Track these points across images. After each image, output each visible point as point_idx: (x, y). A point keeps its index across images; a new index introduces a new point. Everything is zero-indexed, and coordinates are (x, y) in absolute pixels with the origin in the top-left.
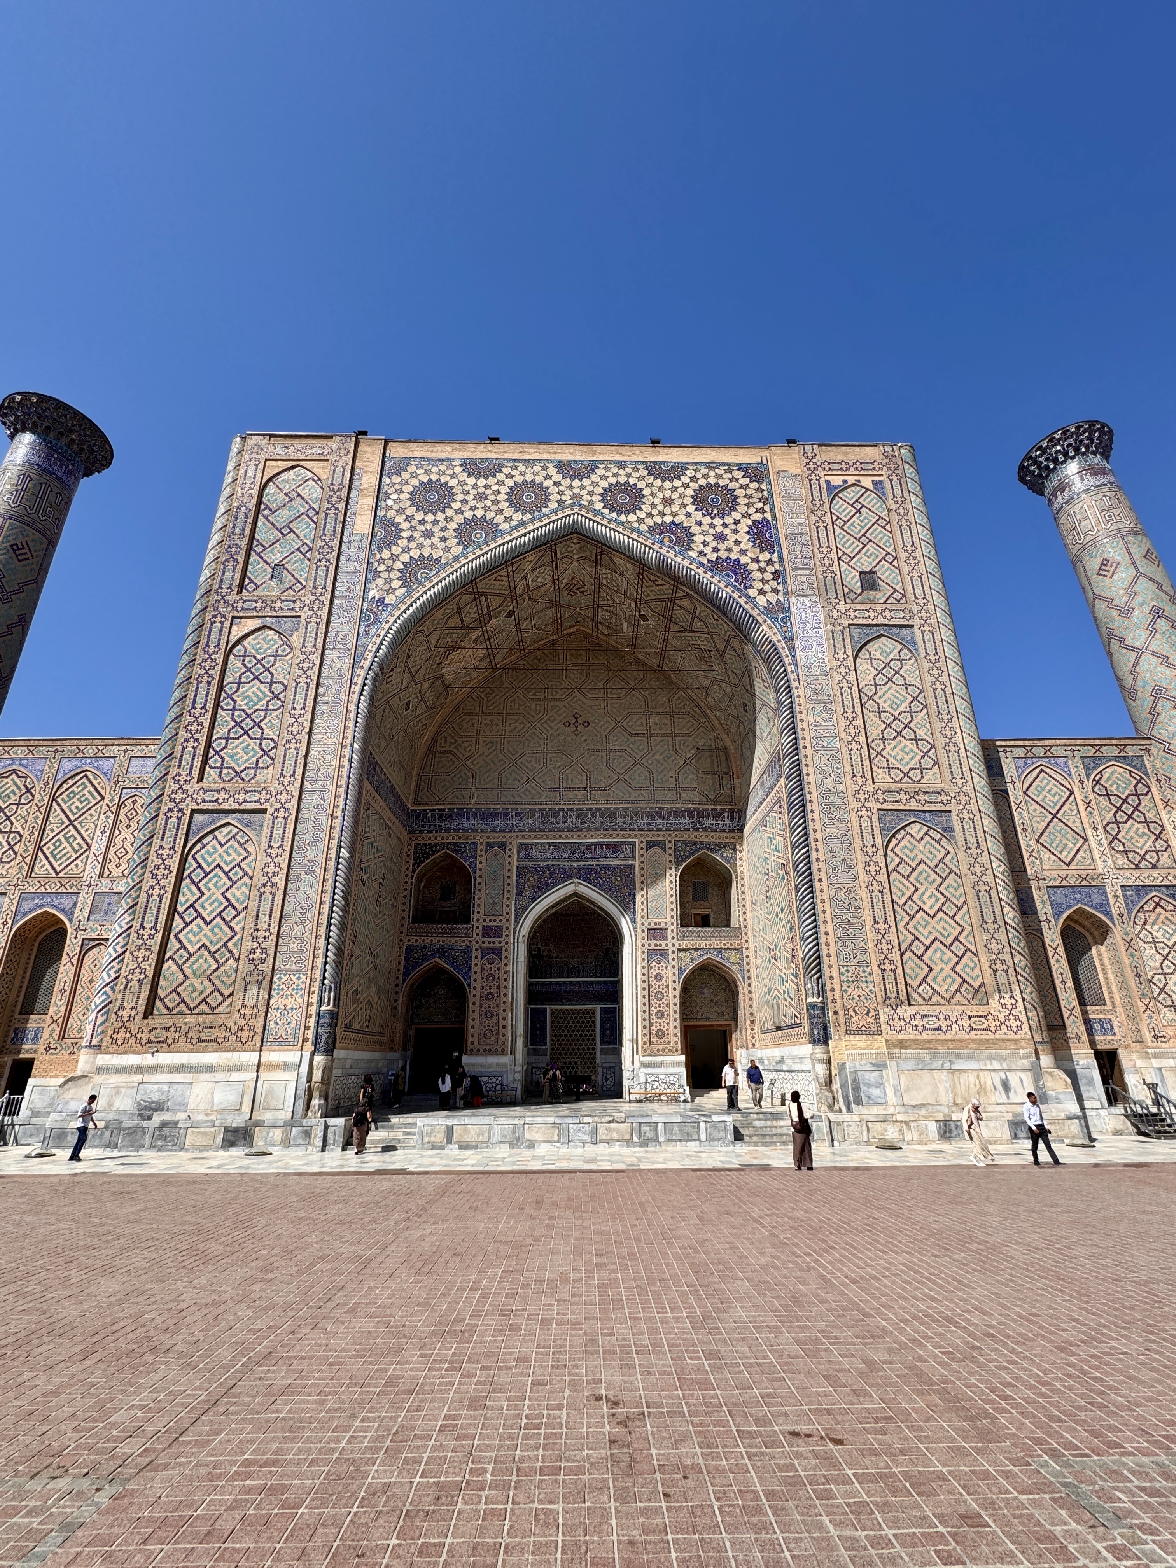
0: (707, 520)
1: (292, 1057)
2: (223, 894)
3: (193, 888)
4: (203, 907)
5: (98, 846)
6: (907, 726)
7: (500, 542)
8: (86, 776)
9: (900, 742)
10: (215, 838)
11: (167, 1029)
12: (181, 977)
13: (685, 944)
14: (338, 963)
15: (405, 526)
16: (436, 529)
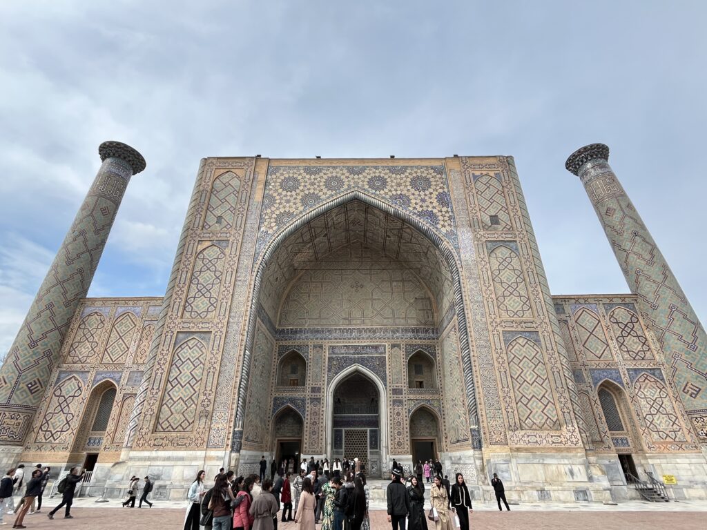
0: (417, 193)
1: (221, 453)
2: (190, 373)
3: (177, 370)
4: (181, 379)
5: (133, 348)
6: (515, 290)
7: (321, 204)
8: (128, 315)
9: (512, 298)
10: (188, 345)
11: (163, 439)
12: (170, 413)
13: (411, 397)
14: (244, 407)
15: (278, 197)
16: (292, 199)
